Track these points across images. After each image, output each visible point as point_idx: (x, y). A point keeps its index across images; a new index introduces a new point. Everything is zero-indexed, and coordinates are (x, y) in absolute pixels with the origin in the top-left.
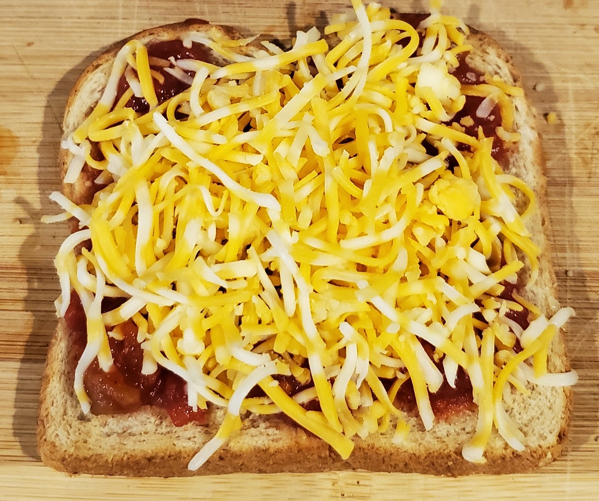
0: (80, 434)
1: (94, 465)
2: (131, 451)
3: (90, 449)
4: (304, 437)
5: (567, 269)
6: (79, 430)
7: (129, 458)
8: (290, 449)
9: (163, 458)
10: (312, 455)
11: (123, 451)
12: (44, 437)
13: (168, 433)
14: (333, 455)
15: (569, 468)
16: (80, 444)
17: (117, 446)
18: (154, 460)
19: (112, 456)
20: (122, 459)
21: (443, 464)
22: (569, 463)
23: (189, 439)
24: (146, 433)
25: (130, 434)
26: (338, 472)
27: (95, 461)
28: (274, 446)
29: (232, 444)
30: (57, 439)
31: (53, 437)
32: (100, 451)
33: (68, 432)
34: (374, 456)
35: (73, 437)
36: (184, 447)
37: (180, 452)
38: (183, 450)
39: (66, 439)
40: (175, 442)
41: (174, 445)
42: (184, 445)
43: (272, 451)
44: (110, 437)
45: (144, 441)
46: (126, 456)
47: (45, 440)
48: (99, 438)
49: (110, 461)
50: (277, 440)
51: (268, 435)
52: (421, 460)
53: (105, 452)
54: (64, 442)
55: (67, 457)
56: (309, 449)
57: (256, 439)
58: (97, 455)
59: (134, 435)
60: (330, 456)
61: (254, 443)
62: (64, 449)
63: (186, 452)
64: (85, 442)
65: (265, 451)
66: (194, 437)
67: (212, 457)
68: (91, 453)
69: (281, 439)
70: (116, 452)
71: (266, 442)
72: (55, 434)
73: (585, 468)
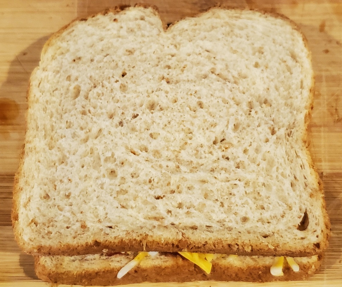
0: (58, 260)
1: (66, 277)
2: (86, 269)
3: (64, 268)
4: (181, 260)
5: (323, 171)
6: (58, 258)
7: (85, 273)
8: (173, 266)
9: (104, 272)
10: (185, 269)
11: (82, 269)
12: (39, 262)
13: (107, 259)
14: (196, 269)
15: (326, 278)
16: (58, 265)
17: (79, 266)
18: (99, 273)
19: (76, 272)
20: (82, 273)
21: (256, 273)
22: (325, 275)
23: (118, 262)
24: (94, 259)
25: (86, 260)
26: (199, 281)
27: (67, 274)
28: (164, 265)
29: (141, 264)
30: (46, 263)
31: (44, 262)
32: (69, 269)
33: (52, 260)
34: (219, 270)
35: (54, 262)
36: (115, 266)
37: (113, 269)
38: (115, 267)
39: (51, 263)
40: (111, 263)
41: (110, 265)
42: (116, 265)
43: (163, 267)
44: (75, 262)
45: (94, 263)
46: (84, 271)
47: (39, 264)
48: (69, 262)
49: (75, 274)
50: (166, 262)
51: (161, 259)
52: (244, 271)
53: (72, 269)
54: (49, 264)
55: (51, 273)
56: (183, 266)
57: (154, 261)
58: (68, 271)
59: (88, 260)
60: (195, 270)
61: (153, 263)
62: (49, 269)
63: (116, 268)
64: (61, 265)
65: (160, 267)
66: (121, 261)
67: (131, 271)
68: (64, 270)
69: (168, 261)
70: (78, 269)
71: (160, 263)
72: (44, 261)
73: (334, 277)
